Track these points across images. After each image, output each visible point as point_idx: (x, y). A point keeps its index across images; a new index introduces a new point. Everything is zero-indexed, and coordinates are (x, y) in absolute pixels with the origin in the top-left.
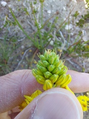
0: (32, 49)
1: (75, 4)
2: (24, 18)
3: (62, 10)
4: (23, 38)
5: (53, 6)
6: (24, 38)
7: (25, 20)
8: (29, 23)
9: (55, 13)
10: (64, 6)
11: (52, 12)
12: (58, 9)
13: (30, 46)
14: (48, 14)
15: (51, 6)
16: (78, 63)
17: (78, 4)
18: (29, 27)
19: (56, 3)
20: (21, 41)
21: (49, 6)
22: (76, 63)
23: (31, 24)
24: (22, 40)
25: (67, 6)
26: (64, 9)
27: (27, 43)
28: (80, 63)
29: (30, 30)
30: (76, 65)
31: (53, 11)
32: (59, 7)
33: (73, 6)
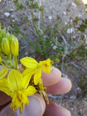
0: (35, 55)
1: (74, 8)
2: (26, 26)
3: (63, 15)
4: (26, 45)
5: (53, 12)
7: (27, 28)
8: (31, 29)
9: (56, 18)
10: (65, 11)
11: (53, 17)
12: (58, 14)
13: (33, 52)
14: (49, 19)
15: (52, 12)
16: (82, 66)
17: (77, 7)
18: (32, 33)
19: (56, 9)
21: (50, 12)
22: (81, 66)
23: (33, 31)
24: (25, 47)
25: (67, 10)
26: (65, 13)
27: (31, 50)
28: (85, 66)
29: (33, 37)
30: (81, 68)
31: (54, 17)
32: (60, 13)
33: (73, 10)
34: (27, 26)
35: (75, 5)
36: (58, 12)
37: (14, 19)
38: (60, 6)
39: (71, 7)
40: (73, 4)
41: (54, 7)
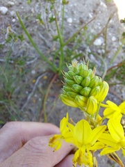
0: (47, 75)
1: (104, 9)
2: (33, 31)
3: (88, 18)
4: (33, 59)
5: (75, 12)
6: (36, 59)
7: (35, 33)
8: (41, 36)
9: (78, 21)
10: (90, 12)
11: (73, 20)
12: (82, 16)
13: (44, 70)
14: (69, 23)
15: (73, 13)
16: (115, 93)
17: (108, 9)
18: (42, 42)
19: (79, 9)
20: (30, 64)
21: (70, 12)
22: (113, 94)
23: (44, 38)
24: (32, 62)
25: (94, 12)
26: (91, 16)
27: (40, 66)
28: (118, 93)
29: (43, 47)
30: (113, 96)
31: (75, 19)
32: (84, 14)
33: (102, 12)
34: (36, 30)
35: (105, 5)
36: (81, 13)
37: (14, 18)
38: (84, 4)
39: (99, 7)
40: (102, 3)
41: (75, 5)
